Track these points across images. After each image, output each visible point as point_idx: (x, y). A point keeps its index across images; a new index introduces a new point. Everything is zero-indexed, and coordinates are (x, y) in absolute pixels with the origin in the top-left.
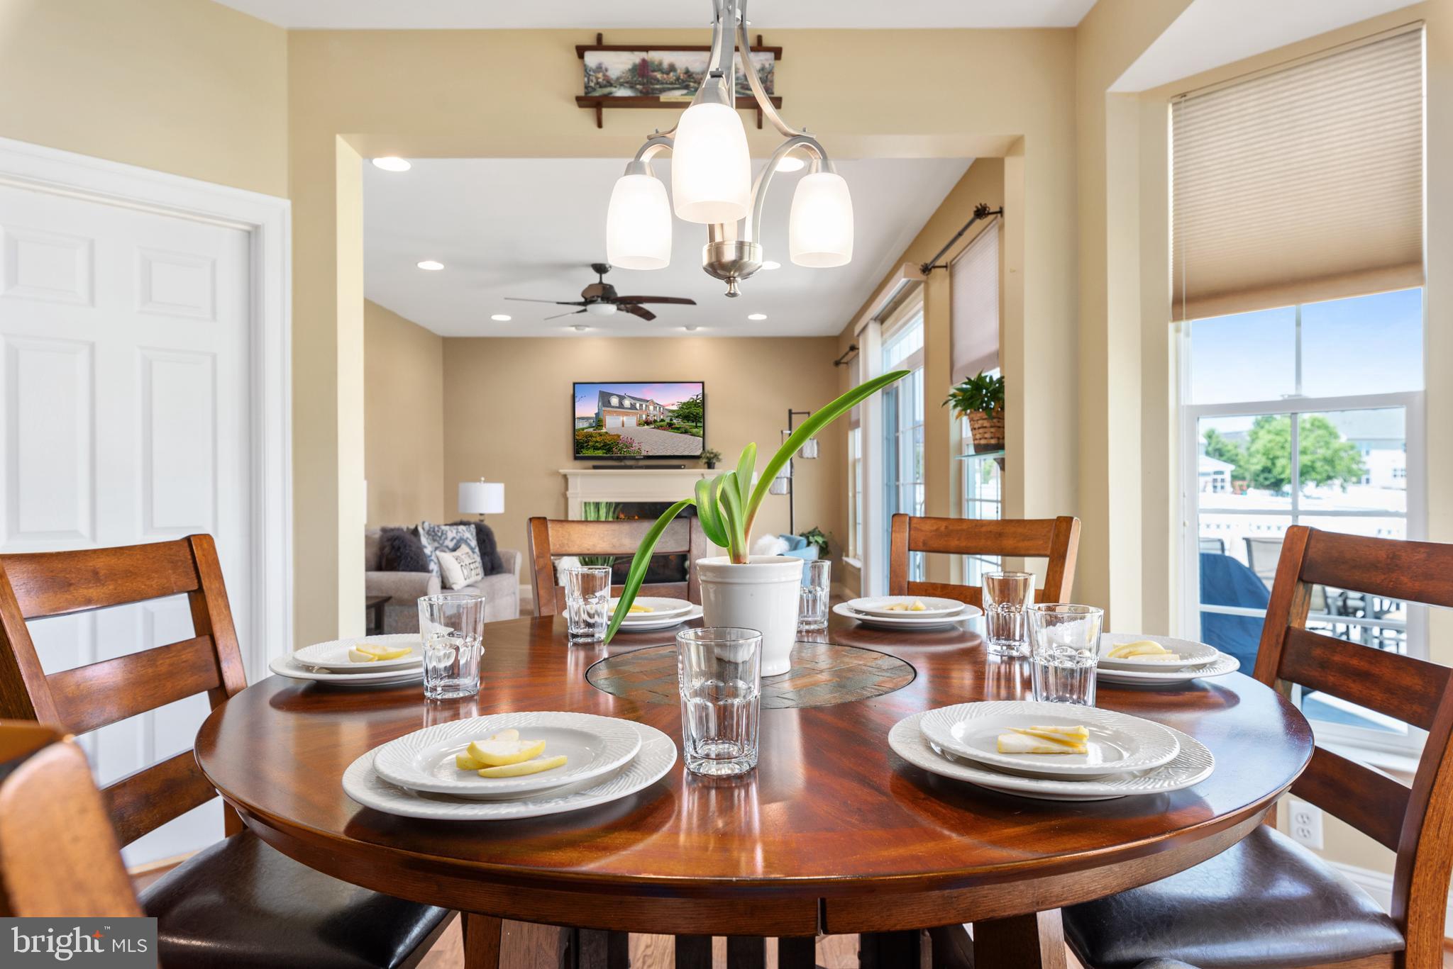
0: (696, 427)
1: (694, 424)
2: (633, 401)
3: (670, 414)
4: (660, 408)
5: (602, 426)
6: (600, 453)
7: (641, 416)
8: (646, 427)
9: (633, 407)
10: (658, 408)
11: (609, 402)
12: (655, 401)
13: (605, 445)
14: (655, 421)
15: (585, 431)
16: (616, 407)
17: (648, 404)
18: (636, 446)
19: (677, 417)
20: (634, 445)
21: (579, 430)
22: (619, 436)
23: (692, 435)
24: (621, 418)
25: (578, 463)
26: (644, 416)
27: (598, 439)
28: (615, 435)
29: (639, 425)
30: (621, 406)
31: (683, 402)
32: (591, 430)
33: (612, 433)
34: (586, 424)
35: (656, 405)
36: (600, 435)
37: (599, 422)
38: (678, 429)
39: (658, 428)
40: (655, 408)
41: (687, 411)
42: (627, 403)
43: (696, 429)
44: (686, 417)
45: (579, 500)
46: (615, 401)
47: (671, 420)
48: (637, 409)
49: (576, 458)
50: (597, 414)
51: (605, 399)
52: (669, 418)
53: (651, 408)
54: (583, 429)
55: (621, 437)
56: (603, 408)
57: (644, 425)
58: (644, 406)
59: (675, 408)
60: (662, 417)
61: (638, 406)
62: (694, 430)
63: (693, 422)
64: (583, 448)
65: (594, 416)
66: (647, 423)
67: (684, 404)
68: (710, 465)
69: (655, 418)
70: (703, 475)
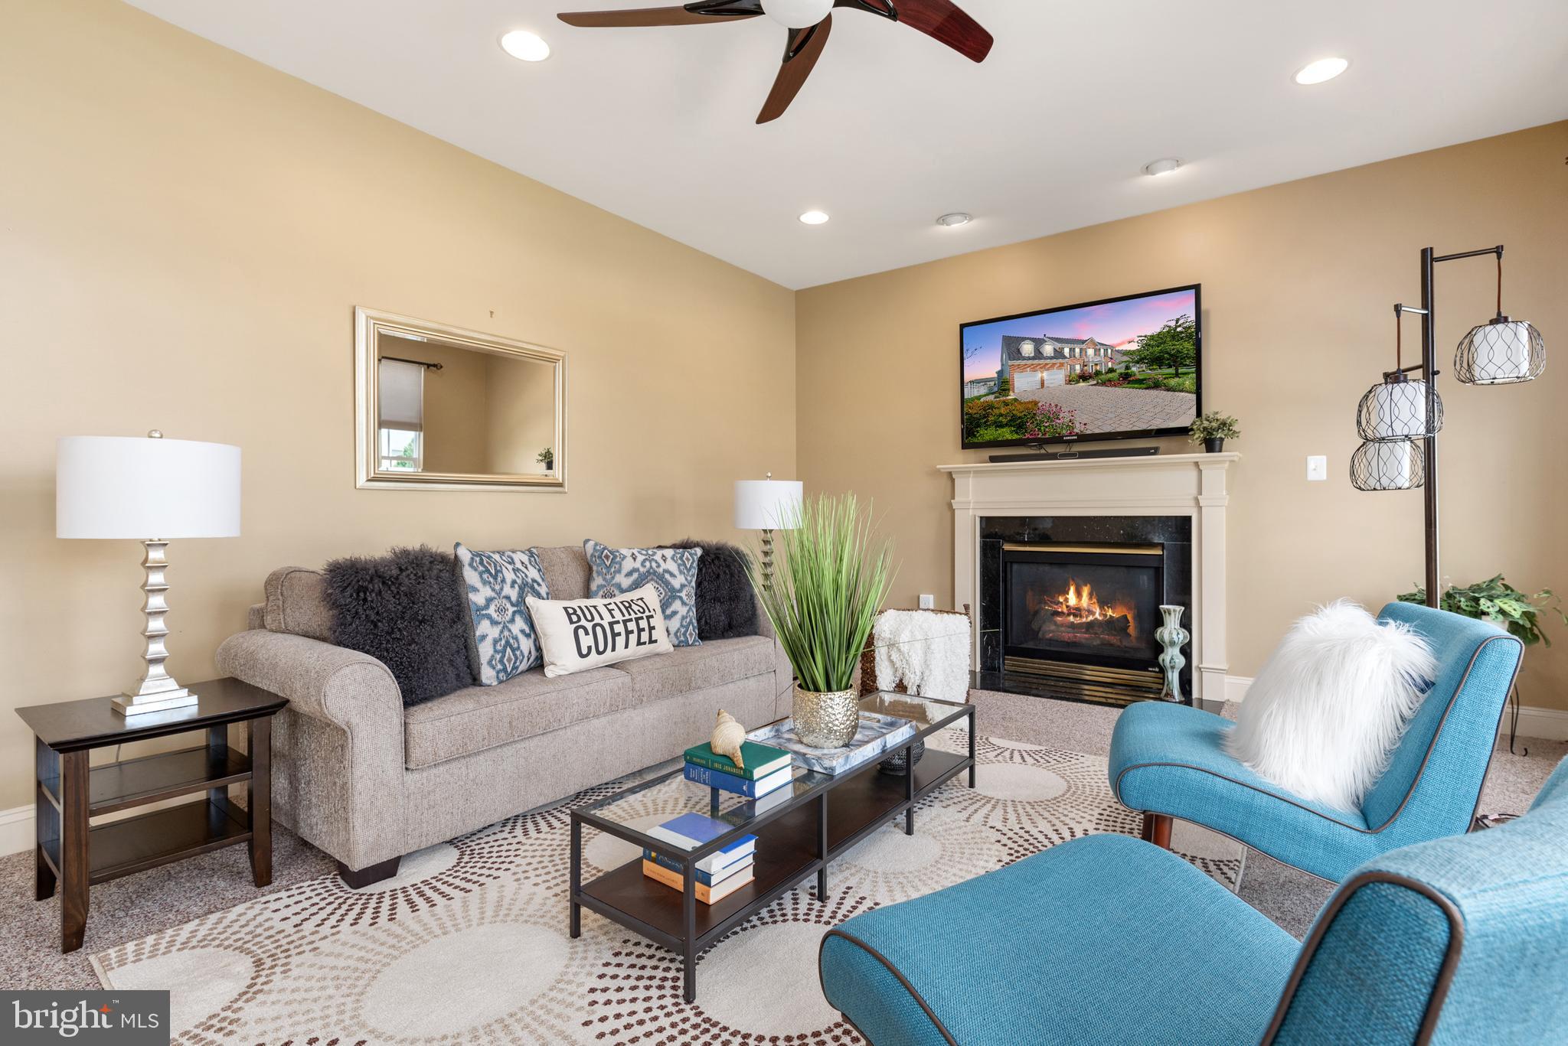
0: (1177, 375)
1: (1172, 371)
2: (1058, 346)
3: (1126, 358)
4: (1106, 351)
5: (1009, 390)
6: (1007, 434)
7: (1072, 368)
8: (1082, 384)
9: (1059, 354)
10: (1102, 351)
11: (1019, 351)
12: (1098, 340)
13: (1014, 418)
14: (1098, 373)
15: (982, 400)
16: (1029, 358)
17: (1084, 346)
18: (1065, 418)
19: (1138, 362)
20: (1061, 415)
21: (972, 399)
22: (1036, 403)
23: (1168, 390)
24: (1039, 375)
25: (971, 453)
26: (1078, 367)
27: (1003, 411)
28: (1029, 402)
29: (1069, 381)
30: (1038, 355)
31: (1149, 333)
32: (991, 398)
33: (1025, 398)
34: (983, 390)
35: (1097, 346)
36: (1006, 404)
37: (1003, 384)
38: (1140, 381)
39: (1104, 384)
40: (1097, 351)
41: (1157, 349)
42: (1048, 349)
43: (1177, 379)
44: (1157, 361)
45: (971, 512)
46: (1027, 349)
47: (1127, 368)
48: (1065, 357)
49: (965, 446)
50: (1000, 373)
51: (1012, 348)
52: (1124, 365)
53: (1091, 352)
54: (979, 398)
55: (1040, 404)
56: (1010, 363)
57: (1078, 382)
58: (1077, 350)
59: (1134, 347)
60: (1110, 365)
61: (1066, 351)
62: (1173, 382)
63: (1170, 367)
64: (979, 426)
65: (996, 375)
66: (1084, 377)
67: (1152, 337)
68: (1211, 444)
69: (1098, 368)
70: (1197, 464)
